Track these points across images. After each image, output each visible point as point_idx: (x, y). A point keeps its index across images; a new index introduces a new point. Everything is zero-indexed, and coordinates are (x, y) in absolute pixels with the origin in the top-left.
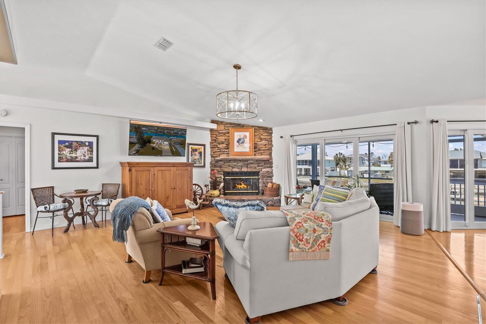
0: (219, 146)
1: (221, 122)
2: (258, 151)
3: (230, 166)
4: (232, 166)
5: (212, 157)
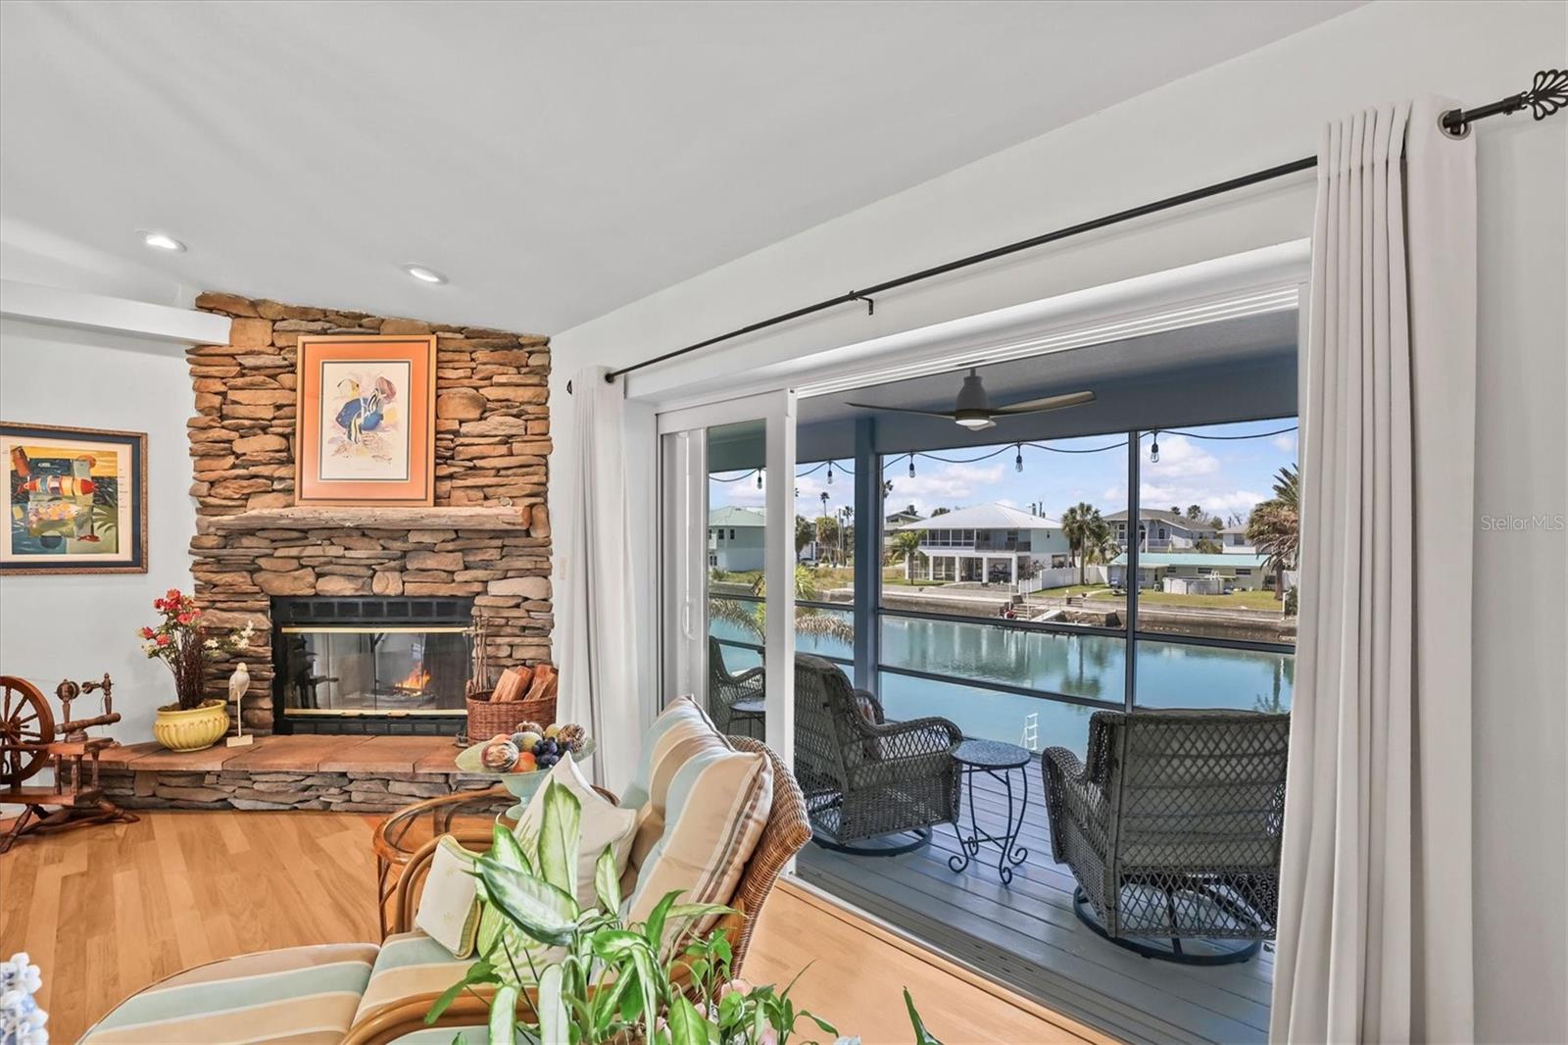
0: (240, 446)
1: (254, 304)
2: (464, 477)
3: (303, 567)
4: (315, 561)
5: (204, 508)
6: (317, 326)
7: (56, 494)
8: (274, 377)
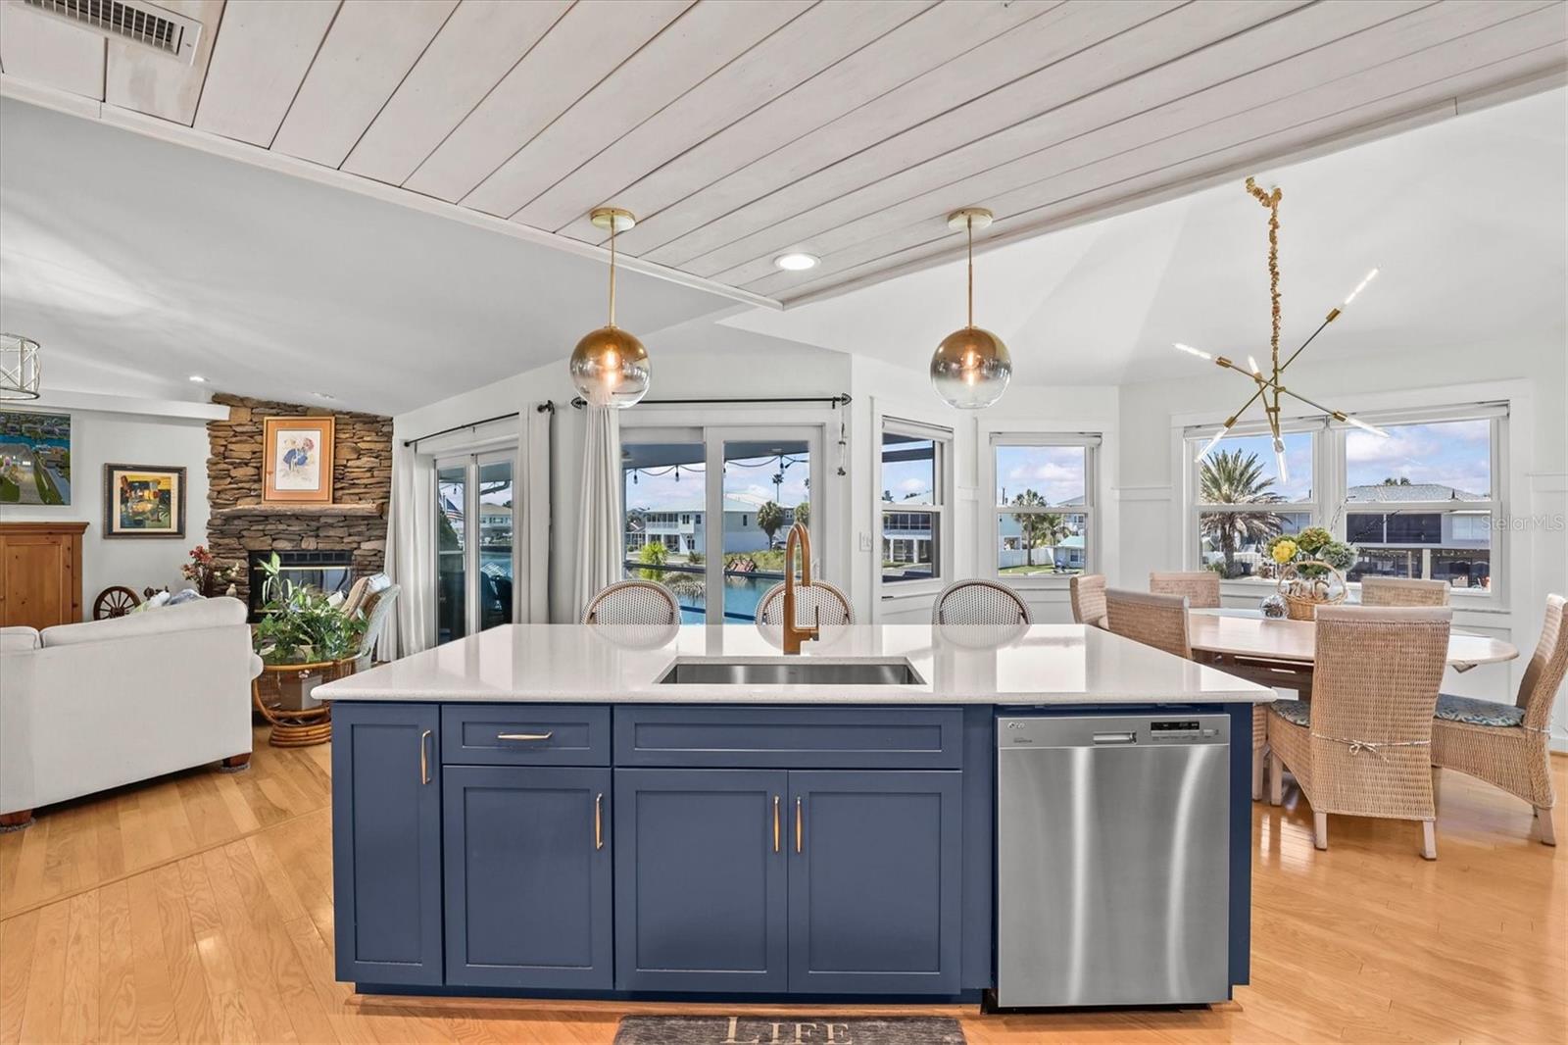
0: (233, 473)
1: (242, 400)
2: (349, 489)
3: (265, 535)
4: (272, 533)
6: (274, 411)
7: (141, 499)
8: (252, 437)
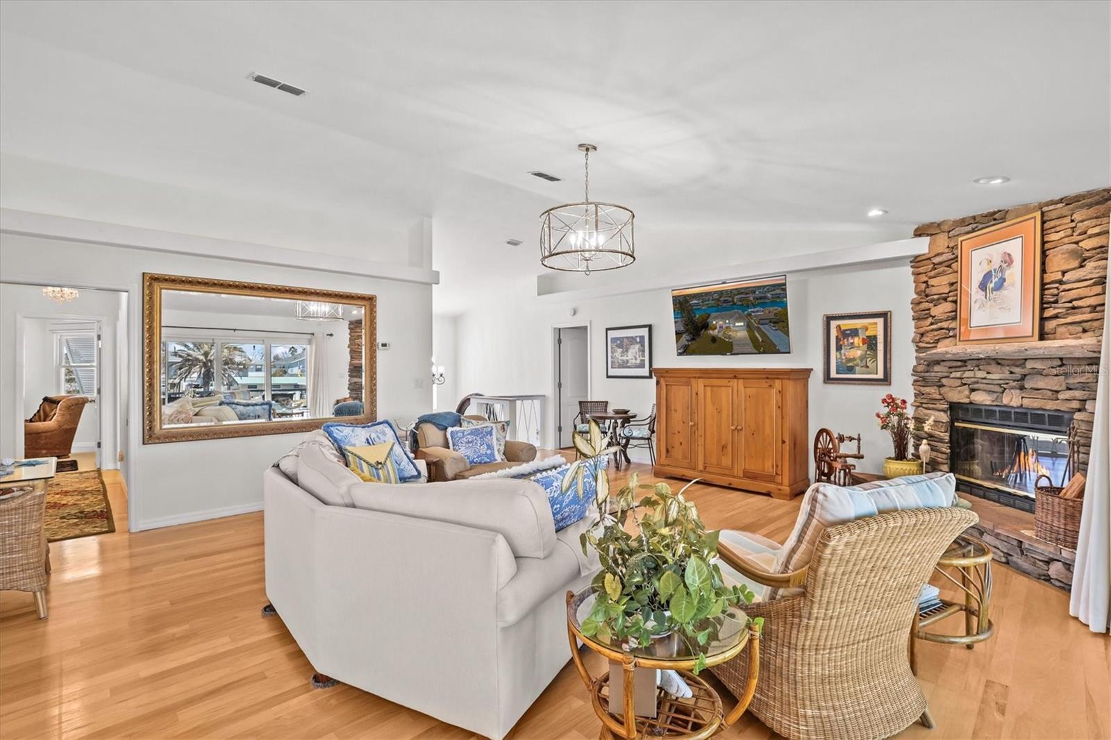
0: (933, 311)
2: (1065, 315)
3: (963, 384)
4: (969, 381)
5: (919, 350)
6: (969, 228)
7: (852, 346)
8: (949, 266)
